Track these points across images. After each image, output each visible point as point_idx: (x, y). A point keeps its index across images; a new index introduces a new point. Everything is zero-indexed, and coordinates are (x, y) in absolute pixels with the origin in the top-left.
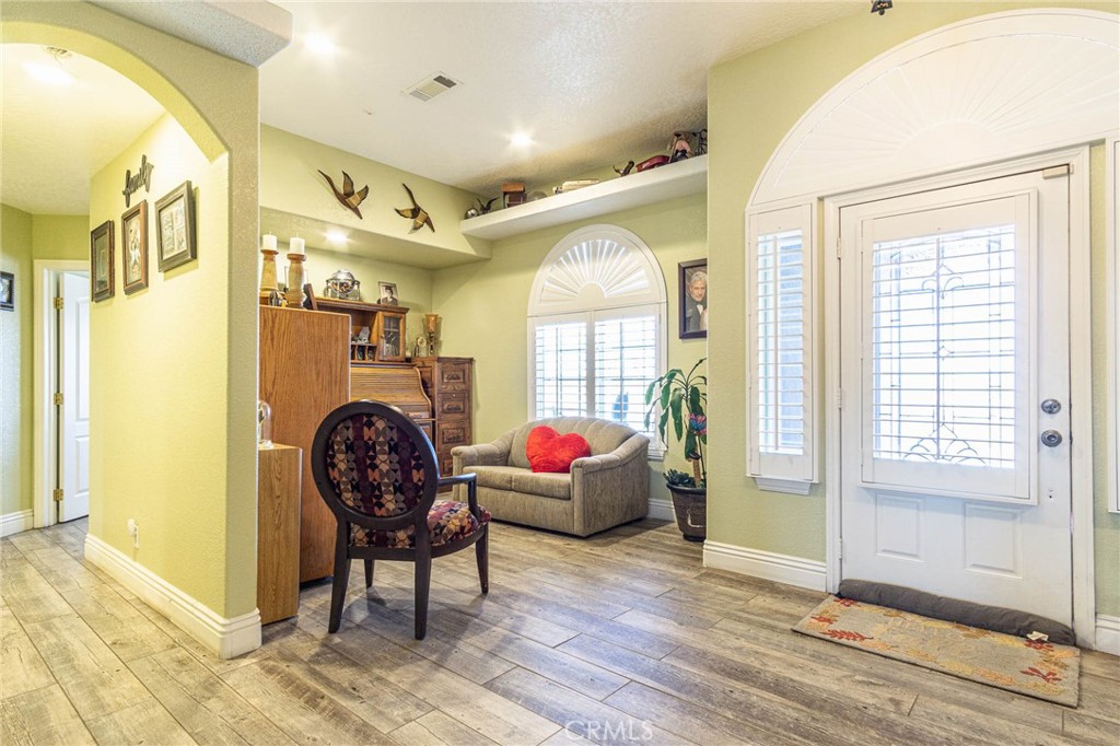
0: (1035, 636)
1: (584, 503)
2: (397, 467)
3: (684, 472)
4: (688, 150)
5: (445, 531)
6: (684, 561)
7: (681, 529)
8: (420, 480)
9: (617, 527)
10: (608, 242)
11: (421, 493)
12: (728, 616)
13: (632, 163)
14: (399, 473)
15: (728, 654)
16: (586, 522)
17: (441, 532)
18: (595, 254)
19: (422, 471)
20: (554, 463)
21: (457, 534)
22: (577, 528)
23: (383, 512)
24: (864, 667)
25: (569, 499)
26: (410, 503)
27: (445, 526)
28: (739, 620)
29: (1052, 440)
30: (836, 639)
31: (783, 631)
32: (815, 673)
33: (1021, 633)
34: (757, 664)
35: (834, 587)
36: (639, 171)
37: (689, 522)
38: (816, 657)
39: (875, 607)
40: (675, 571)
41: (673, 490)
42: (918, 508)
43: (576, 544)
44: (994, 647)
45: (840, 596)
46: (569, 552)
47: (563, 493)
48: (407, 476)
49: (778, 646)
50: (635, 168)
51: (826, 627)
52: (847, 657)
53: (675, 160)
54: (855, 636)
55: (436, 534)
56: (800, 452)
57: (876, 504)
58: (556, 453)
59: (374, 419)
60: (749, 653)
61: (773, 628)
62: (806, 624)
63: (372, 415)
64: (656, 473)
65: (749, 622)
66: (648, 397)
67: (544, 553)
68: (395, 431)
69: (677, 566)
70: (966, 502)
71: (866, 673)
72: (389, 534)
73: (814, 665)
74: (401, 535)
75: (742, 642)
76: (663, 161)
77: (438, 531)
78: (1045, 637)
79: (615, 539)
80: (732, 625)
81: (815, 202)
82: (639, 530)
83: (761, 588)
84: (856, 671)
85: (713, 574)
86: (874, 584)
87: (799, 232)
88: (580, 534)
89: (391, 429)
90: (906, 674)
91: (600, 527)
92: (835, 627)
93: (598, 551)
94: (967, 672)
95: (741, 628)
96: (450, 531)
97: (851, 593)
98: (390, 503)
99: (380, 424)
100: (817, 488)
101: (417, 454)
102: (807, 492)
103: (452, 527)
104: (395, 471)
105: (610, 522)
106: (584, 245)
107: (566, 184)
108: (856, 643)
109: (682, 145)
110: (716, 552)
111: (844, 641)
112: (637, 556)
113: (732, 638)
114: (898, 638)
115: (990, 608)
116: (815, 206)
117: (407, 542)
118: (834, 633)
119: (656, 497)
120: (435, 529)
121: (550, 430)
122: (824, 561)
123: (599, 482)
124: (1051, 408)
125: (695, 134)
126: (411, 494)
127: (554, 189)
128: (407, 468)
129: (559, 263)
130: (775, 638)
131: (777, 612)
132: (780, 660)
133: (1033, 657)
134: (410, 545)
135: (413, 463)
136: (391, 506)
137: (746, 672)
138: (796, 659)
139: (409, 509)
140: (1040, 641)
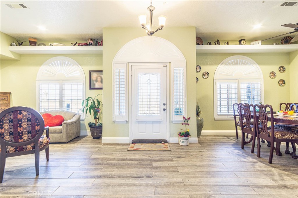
0: (163, 142)
1: (67, 133)
2: (30, 126)
3: (93, 122)
4: (93, 43)
5: (43, 143)
6: (97, 143)
7: (92, 137)
8: (38, 129)
9: (74, 139)
10: (67, 62)
11: (38, 133)
12: (114, 151)
13: (77, 43)
14: (30, 127)
15: (119, 157)
16: (67, 138)
17: (42, 144)
18: (63, 64)
19: (39, 126)
20: (53, 124)
21: (46, 143)
22: (64, 141)
23: (22, 140)
24: (142, 153)
25: (62, 133)
26: (33, 137)
27: (43, 142)
28: (117, 151)
29: (164, 110)
30: (136, 150)
31: (126, 151)
32: (136, 156)
33: (161, 143)
34: (125, 157)
35: (131, 142)
36: (79, 45)
37: (95, 134)
38: (134, 154)
39: (139, 144)
40: (96, 145)
41: (90, 127)
42: (145, 124)
43: (65, 145)
44: (158, 145)
45: (132, 143)
46: (65, 147)
47: (60, 131)
48: (33, 128)
49: (127, 154)
50: (77, 44)
51: (133, 149)
52: (139, 152)
53: (89, 45)
54: (139, 149)
55: (41, 144)
56: (124, 115)
57: (138, 124)
58: (53, 121)
59: (22, 112)
60: (122, 156)
61: (124, 151)
62: (129, 149)
63: (22, 111)
64: (82, 124)
65: (119, 151)
66: (83, 104)
67: (57, 149)
68: (30, 115)
69: (96, 144)
70: (153, 121)
71: (143, 154)
72: (24, 147)
73: (135, 155)
74: (29, 146)
75: (120, 155)
76: (86, 45)
77: (41, 143)
78: (164, 142)
79: (75, 142)
80: (116, 153)
81: (127, 63)
82: (80, 139)
83: (117, 145)
84: (141, 154)
85: (104, 144)
86: (138, 139)
87: (124, 69)
88: (65, 142)
89: (29, 114)
90: (149, 152)
91: (70, 139)
92: (134, 148)
93: (72, 145)
94: (157, 150)
95: (118, 153)
96: (44, 143)
97: (134, 142)
98: (25, 137)
99: (25, 113)
100: (127, 122)
101: (38, 121)
102: (125, 123)
103: (45, 142)
104: (29, 127)
105: (73, 138)
106: (59, 61)
107: (54, 44)
108: (139, 150)
109: (91, 42)
110: (105, 139)
111: (137, 150)
112: (84, 144)
113: (118, 155)
114: (145, 147)
115: (156, 139)
116: (127, 64)
117: (31, 148)
118: (135, 149)
119: (82, 130)
120: (40, 143)
121: (49, 114)
122: (129, 137)
123: (70, 127)
124: (164, 105)
125: (95, 40)
126: (34, 133)
127: (50, 44)
128: (34, 126)
129: (49, 66)
130: (125, 152)
131: (123, 148)
132: (129, 156)
133: (163, 145)
134: (32, 149)
135: (36, 124)
136: (26, 138)
137: (124, 159)
138: (131, 155)
139: (32, 138)
140: (163, 143)
